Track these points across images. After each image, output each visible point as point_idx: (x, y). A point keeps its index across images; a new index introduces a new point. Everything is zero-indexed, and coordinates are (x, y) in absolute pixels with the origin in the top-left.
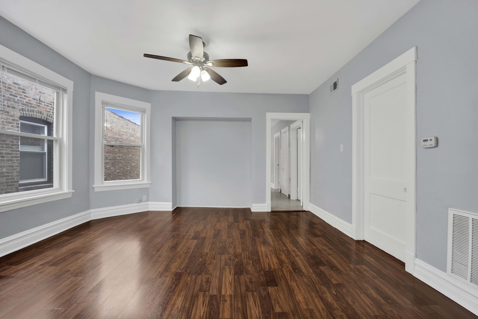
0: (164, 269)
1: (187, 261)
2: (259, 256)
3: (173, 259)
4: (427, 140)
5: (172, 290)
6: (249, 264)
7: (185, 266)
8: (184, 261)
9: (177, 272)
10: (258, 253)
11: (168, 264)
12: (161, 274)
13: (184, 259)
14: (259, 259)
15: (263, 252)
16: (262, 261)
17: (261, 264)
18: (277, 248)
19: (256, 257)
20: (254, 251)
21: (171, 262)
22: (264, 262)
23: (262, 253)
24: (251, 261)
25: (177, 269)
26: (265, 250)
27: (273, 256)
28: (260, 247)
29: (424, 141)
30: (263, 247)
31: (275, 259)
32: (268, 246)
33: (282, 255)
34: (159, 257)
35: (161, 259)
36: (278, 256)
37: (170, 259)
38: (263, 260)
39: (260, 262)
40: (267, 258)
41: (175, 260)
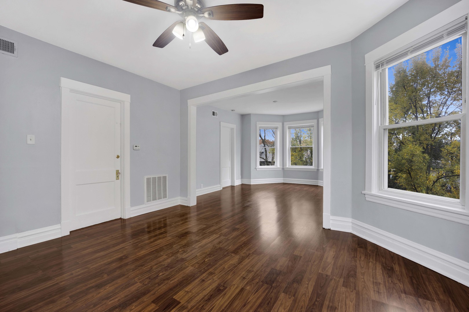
0: (244, 260)
1: (221, 262)
3: (231, 269)
4: (137, 146)
5: (245, 244)
7: (226, 257)
8: (223, 263)
9: (235, 254)
11: (238, 264)
12: (248, 256)
13: (222, 265)
21: (235, 265)
25: (234, 256)
29: (136, 146)
34: (244, 278)
35: (243, 273)
37: (234, 270)
41: (229, 267)
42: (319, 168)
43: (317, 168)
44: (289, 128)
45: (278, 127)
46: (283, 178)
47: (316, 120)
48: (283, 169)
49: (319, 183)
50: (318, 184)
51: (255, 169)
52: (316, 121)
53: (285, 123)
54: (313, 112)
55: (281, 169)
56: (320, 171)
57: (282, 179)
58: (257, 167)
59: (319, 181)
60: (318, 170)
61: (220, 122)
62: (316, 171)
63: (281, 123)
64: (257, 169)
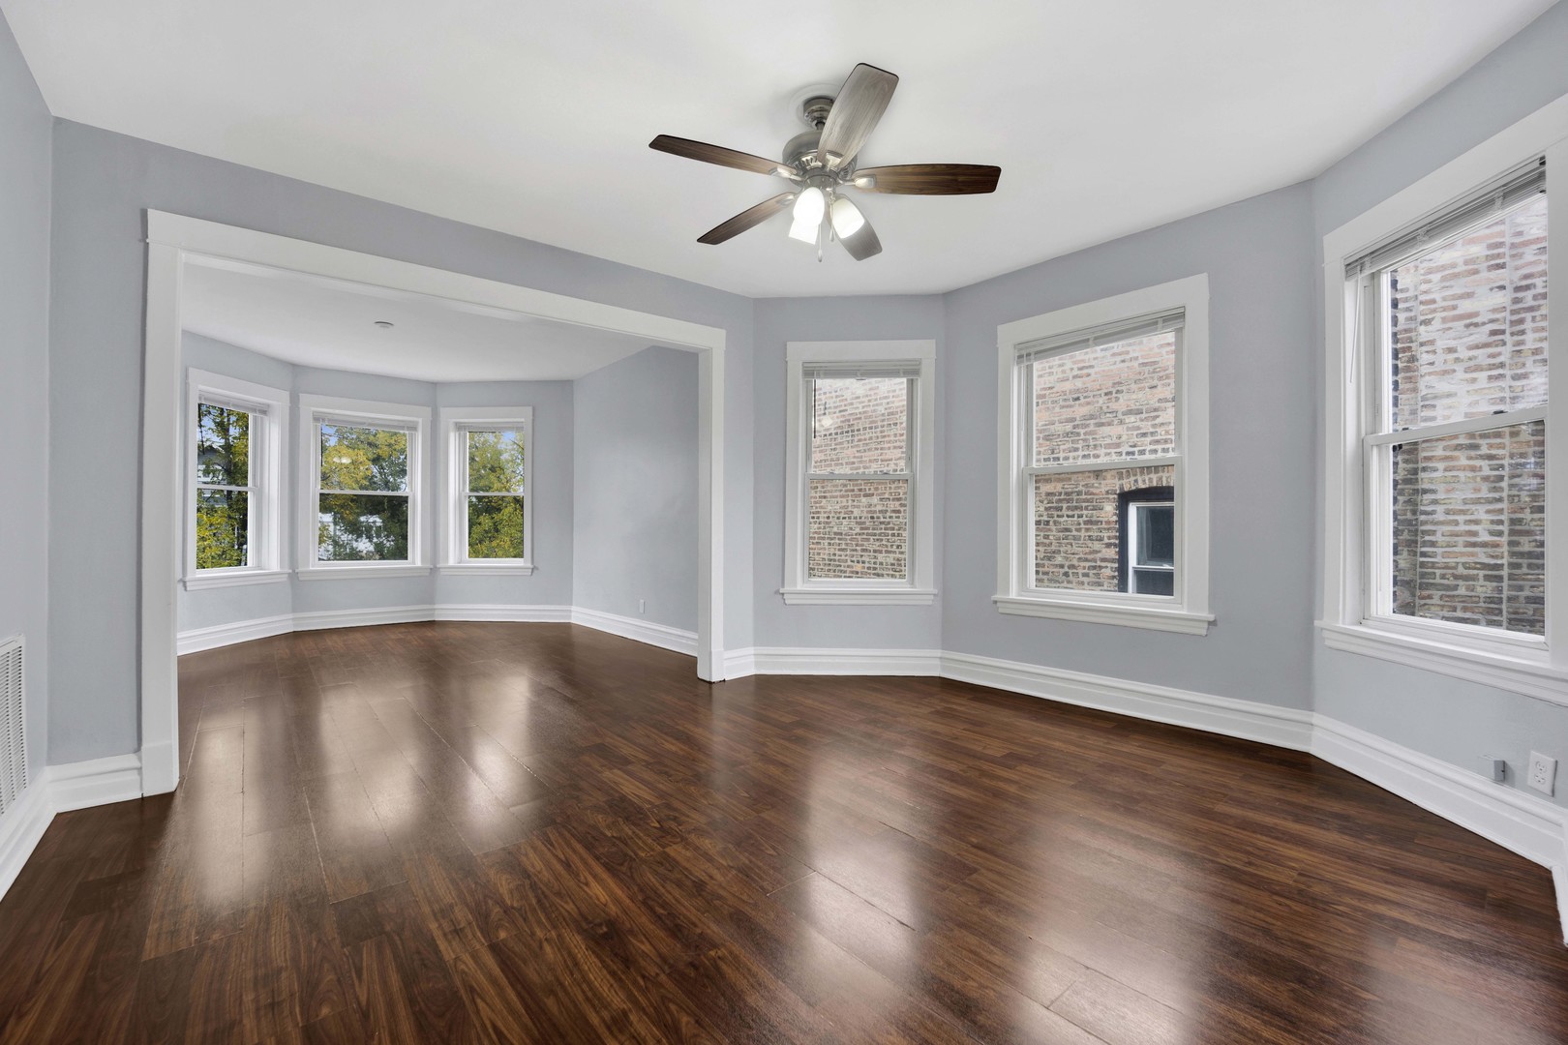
2: (597, 858)
6: (608, 827)
10: (606, 868)
14: (589, 847)
15: (590, 879)
16: (579, 847)
17: (573, 835)
18: (540, 923)
19: (601, 850)
20: (624, 869)
22: (569, 845)
23: (591, 874)
24: (609, 835)
26: (585, 888)
27: (545, 873)
28: (617, 901)
30: (603, 900)
31: (533, 866)
32: (586, 919)
33: (511, 892)
36: (527, 882)
38: (574, 851)
39: (580, 842)
40: (564, 859)
42: (438, 566)
43: (431, 566)
47: (430, 409)
48: (294, 576)
51: (181, 584)
52: (426, 411)
53: (304, 398)
54: (427, 382)
55: (285, 578)
56: (442, 573)
58: (189, 577)
59: (437, 606)
60: (434, 570)
62: (427, 574)
63: (288, 393)
64: (188, 584)
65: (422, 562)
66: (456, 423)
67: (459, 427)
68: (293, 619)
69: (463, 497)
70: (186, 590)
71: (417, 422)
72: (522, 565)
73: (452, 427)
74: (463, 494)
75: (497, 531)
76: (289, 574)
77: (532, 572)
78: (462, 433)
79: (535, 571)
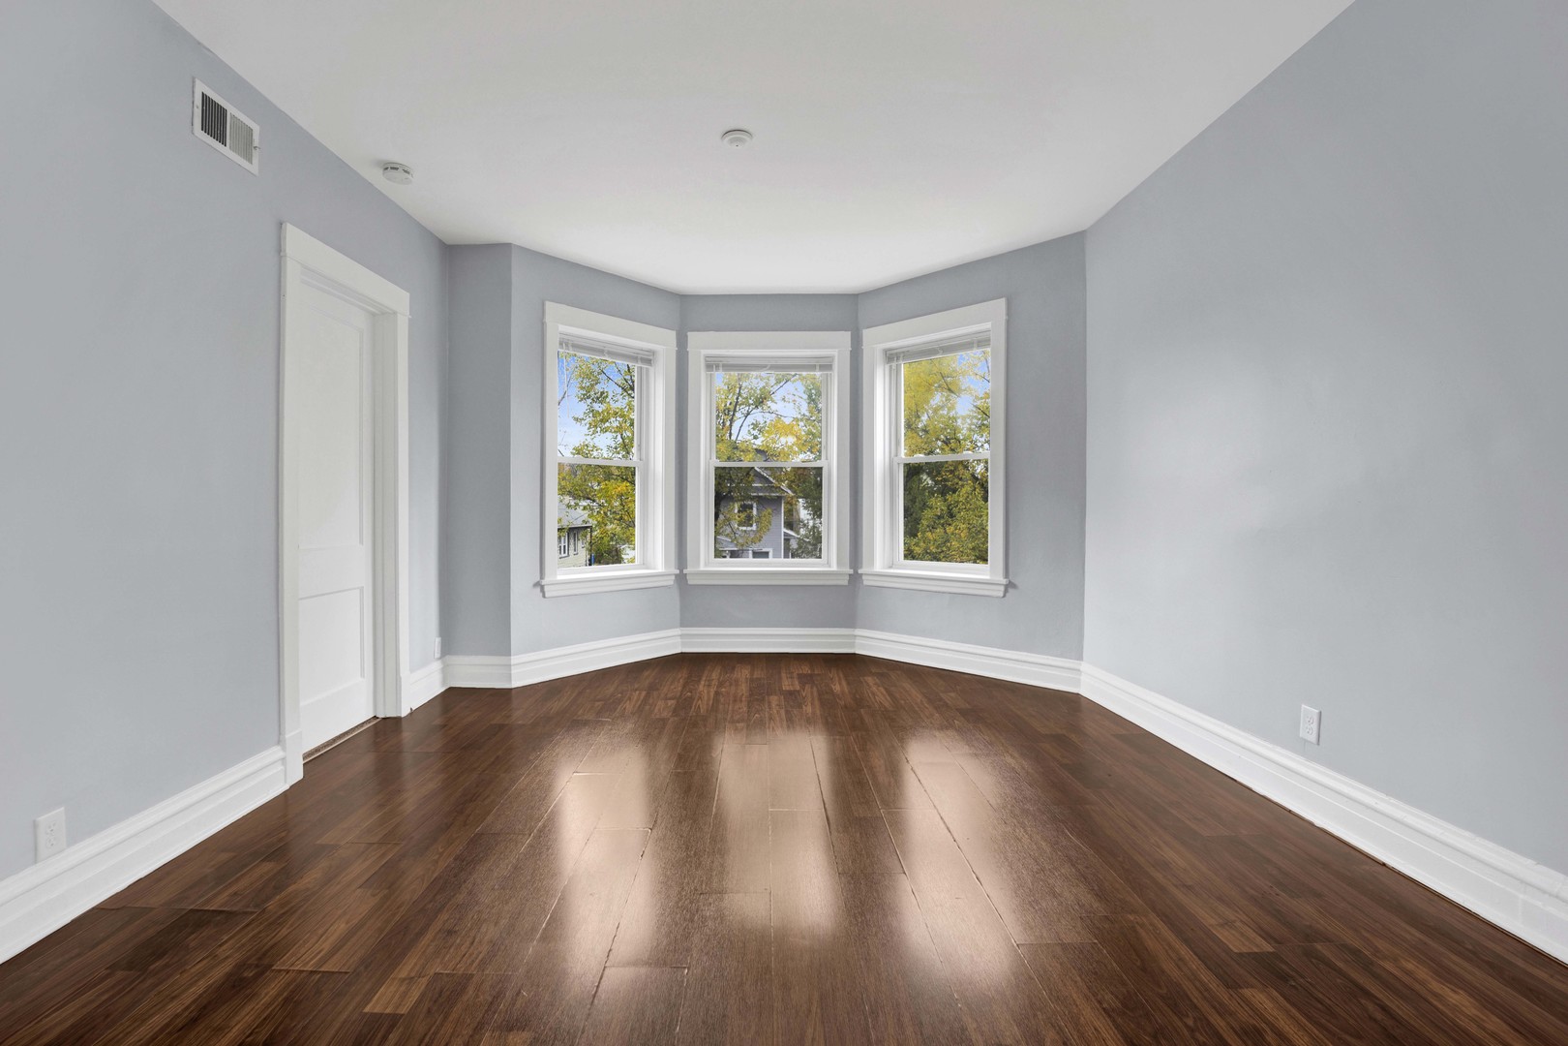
42: (860, 571)
43: (851, 571)
44: (712, 365)
45: (653, 353)
46: (682, 625)
47: (849, 333)
48: (681, 578)
49: (858, 641)
50: (852, 645)
51: (538, 589)
52: (844, 338)
53: (693, 337)
55: (670, 581)
56: (865, 583)
57: (678, 631)
59: (858, 632)
60: (855, 578)
61: (281, 224)
62: (846, 583)
63: (674, 333)
64: (546, 588)
65: (839, 563)
66: (886, 351)
67: (891, 356)
68: (681, 636)
69: (895, 464)
70: (544, 596)
71: (832, 358)
72: (986, 577)
73: (879, 357)
74: (896, 460)
75: (952, 516)
76: (676, 575)
77: (1006, 591)
78: (894, 364)
79: (1010, 590)
